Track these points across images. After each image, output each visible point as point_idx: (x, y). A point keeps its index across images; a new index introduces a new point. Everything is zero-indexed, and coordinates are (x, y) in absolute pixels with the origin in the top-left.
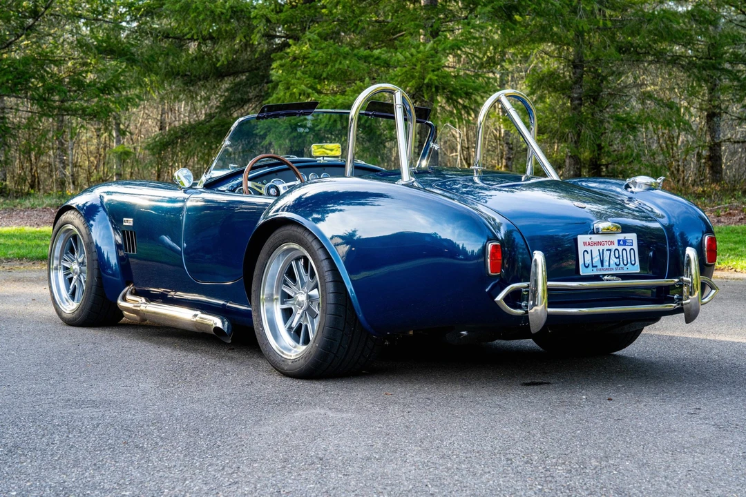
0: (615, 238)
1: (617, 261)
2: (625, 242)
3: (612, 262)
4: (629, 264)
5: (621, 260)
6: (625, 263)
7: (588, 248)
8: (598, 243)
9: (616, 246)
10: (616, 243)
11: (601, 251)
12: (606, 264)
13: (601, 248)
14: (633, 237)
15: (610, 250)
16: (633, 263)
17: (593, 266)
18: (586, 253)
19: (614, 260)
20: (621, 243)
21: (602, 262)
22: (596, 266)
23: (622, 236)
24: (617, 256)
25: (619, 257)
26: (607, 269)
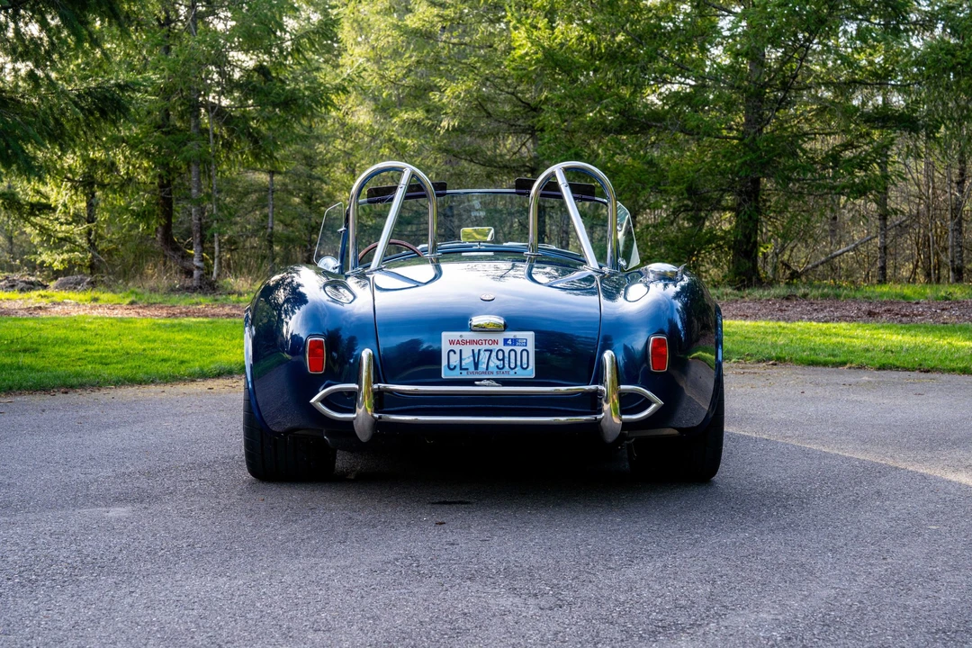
0: (500, 337)
1: (499, 363)
2: (515, 341)
3: (491, 364)
4: (518, 368)
5: (506, 362)
6: (513, 366)
7: (457, 348)
8: (472, 342)
9: (501, 346)
10: (501, 342)
11: (476, 351)
12: (483, 366)
13: (476, 348)
14: (529, 336)
15: (491, 351)
16: (525, 366)
17: (461, 369)
18: (452, 353)
19: (494, 362)
20: (510, 342)
21: (476, 365)
22: (467, 369)
23: (510, 335)
24: (501, 357)
25: (503, 360)
26: (483, 373)
